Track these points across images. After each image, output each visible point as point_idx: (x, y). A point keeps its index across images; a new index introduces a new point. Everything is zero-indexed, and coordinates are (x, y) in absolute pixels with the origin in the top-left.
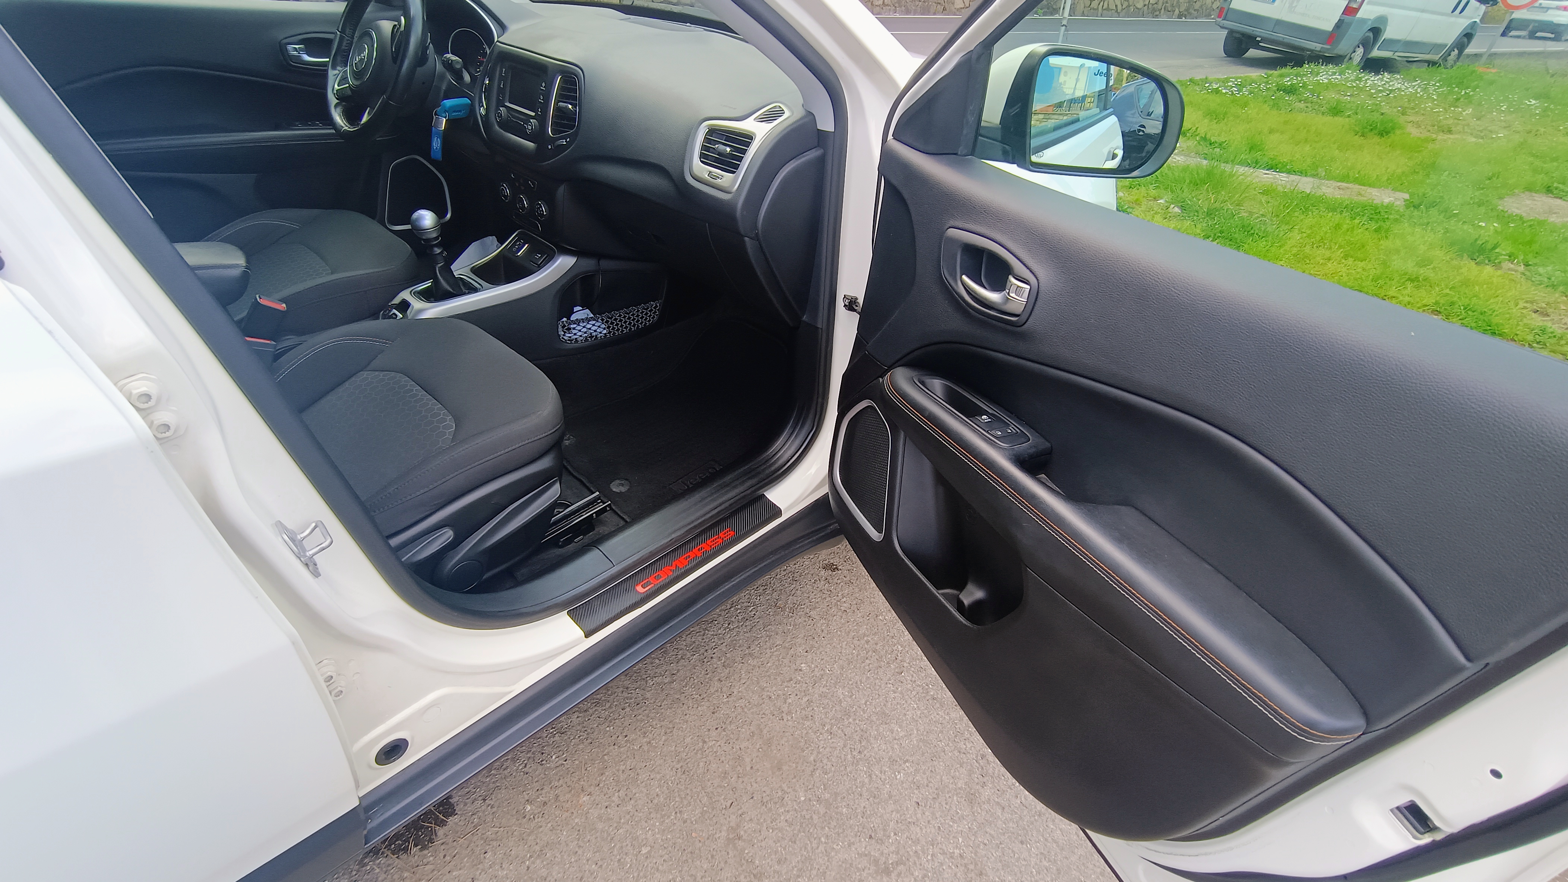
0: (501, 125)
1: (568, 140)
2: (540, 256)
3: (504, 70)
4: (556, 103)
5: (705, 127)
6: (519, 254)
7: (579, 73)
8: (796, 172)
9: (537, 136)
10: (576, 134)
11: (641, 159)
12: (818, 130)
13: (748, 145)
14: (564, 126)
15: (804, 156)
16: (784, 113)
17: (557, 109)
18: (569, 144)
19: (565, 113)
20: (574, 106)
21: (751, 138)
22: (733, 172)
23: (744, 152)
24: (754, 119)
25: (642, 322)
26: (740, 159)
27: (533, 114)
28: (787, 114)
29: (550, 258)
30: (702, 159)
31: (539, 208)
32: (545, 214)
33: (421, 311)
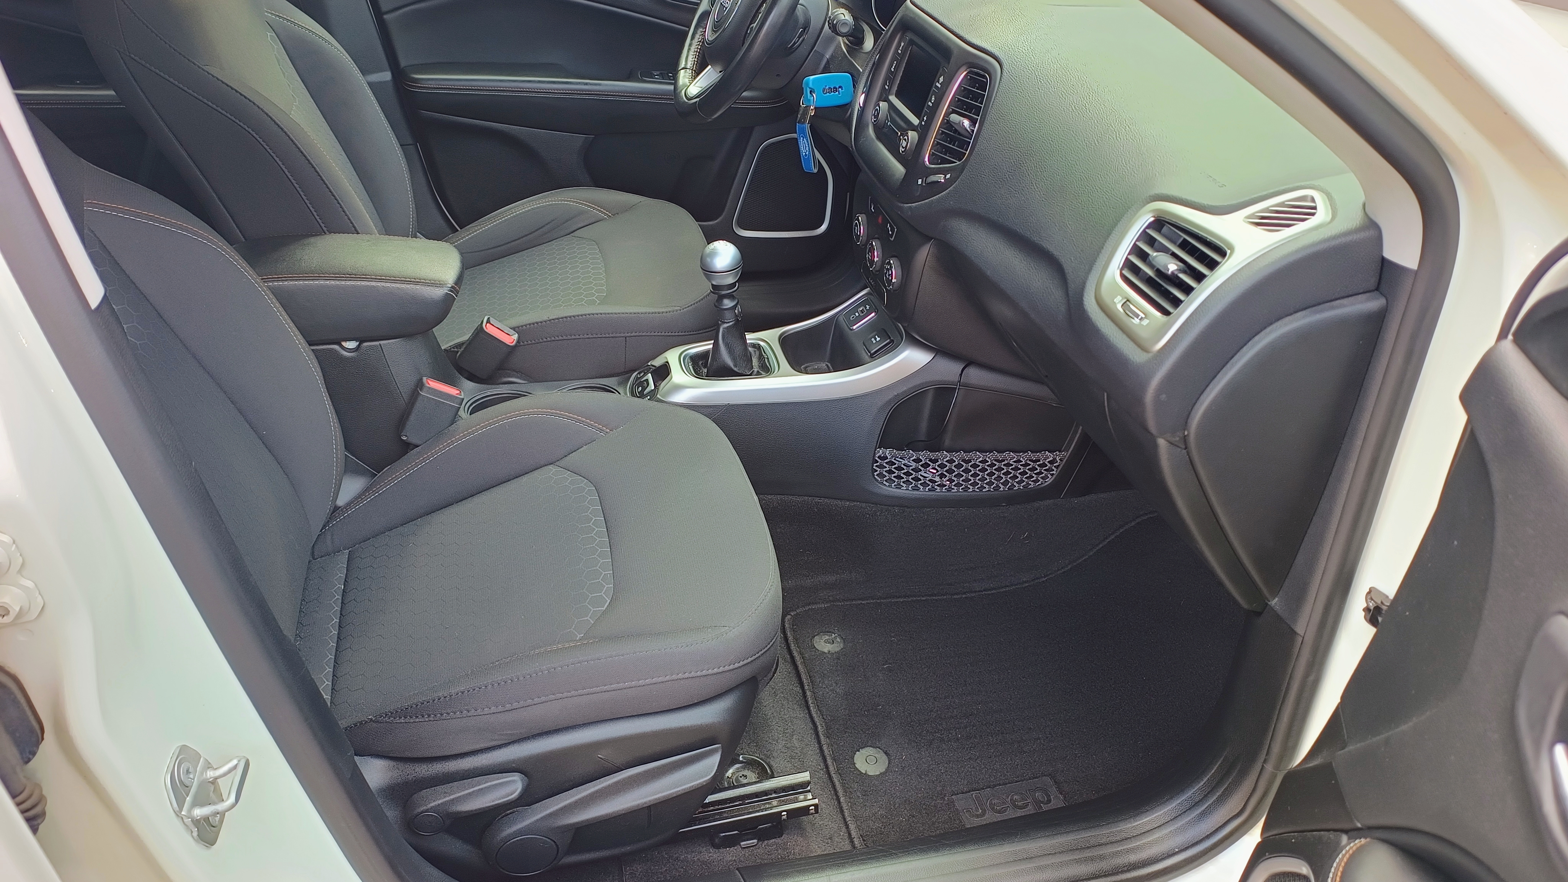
0: (878, 128)
1: (948, 176)
2: (878, 339)
3: (902, 44)
4: (947, 114)
5: (1151, 211)
6: (854, 327)
7: (995, 71)
8: (1303, 337)
9: (910, 160)
10: (962, 168)
11: (1035, 239)
12: (1383, 259)
13: (1212, 265)
14: (948, 151)
15: (1333, 308)
16: (1313, 214)
17: (947, 124)
18: (948, 183)
19: (956, 131)
20: (973, 122)
21: (1223, 254)
22: (1166, 313)
23: (1199, 277)
24: (1248, 217)
25: (1022, 481)
26: (1188, 290)
27: (915, 121)
28: (1322, 215)
29: (890, 347)
30: (1124, 272)
31: (888, 270)
32: (894, 281)
33: (679, 388)
